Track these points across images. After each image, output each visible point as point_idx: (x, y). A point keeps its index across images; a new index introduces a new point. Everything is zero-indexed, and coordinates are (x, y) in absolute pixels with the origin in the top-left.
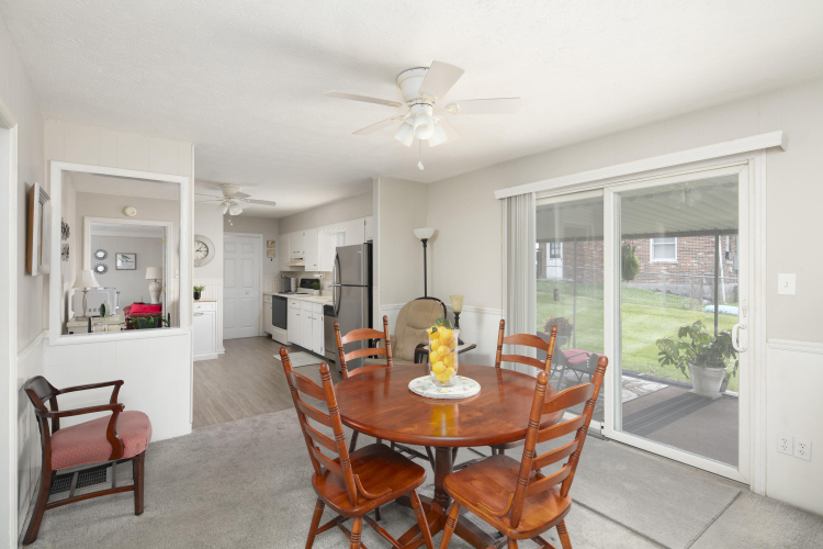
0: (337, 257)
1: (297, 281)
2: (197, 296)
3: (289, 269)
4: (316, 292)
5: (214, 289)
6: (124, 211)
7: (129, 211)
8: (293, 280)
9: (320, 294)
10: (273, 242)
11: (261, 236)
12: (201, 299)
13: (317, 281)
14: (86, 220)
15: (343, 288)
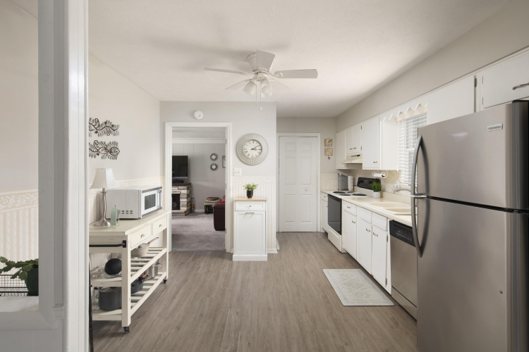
0: (422, 144)
1: (354, 180)
2: (250, 194)
3: (344, 167)
4: (377, 194)
5: (267, 189)
6: (192, 114)
7: (197, 115)
8: (350, 179)
9: (382, 197)
10: (331, 141)
11: (319, 135)
12: (253, 198)
13: (378, 181)
14: (167, 124)
15: (432, 201)
